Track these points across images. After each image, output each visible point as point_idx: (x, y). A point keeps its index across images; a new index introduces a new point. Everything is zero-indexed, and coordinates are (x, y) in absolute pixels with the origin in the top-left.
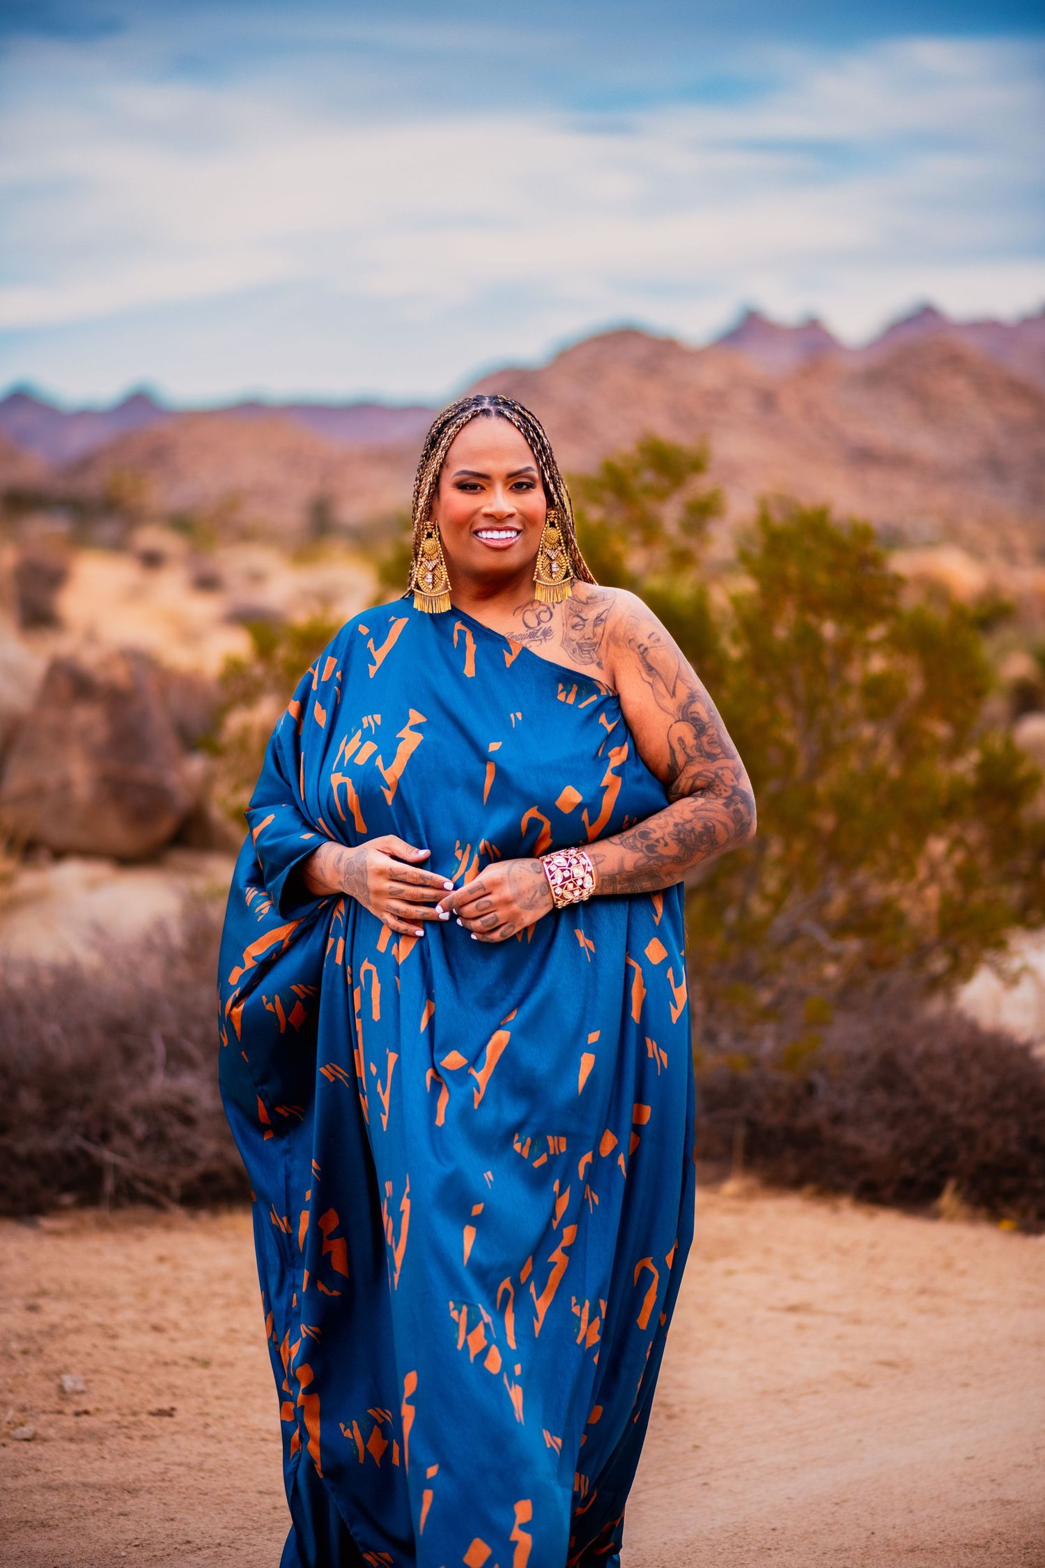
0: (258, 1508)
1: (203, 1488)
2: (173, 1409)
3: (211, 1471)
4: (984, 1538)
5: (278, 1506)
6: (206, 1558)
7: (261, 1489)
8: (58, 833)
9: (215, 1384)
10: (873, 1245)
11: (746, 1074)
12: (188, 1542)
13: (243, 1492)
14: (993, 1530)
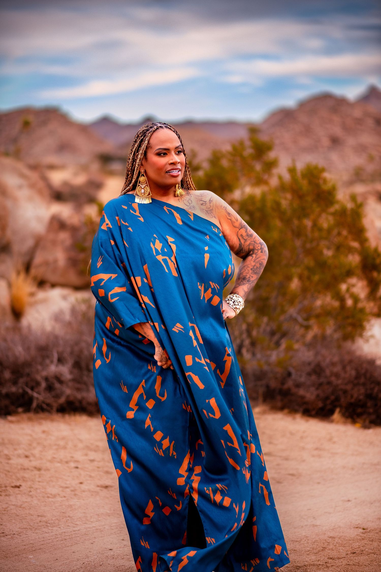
0: (35, 521)
1: (17, 514)
2: (20, 485)
3: (24, 508)
4: (300, 538)
5: (42, 521)
6: (7, 539)
7: (39, 514)
8: (52, 278)
9: (40, 477)
10: (304, 432)
11: (265, 368)
12: (3, 533)
13: (32, 515)
14: (305, 536)
